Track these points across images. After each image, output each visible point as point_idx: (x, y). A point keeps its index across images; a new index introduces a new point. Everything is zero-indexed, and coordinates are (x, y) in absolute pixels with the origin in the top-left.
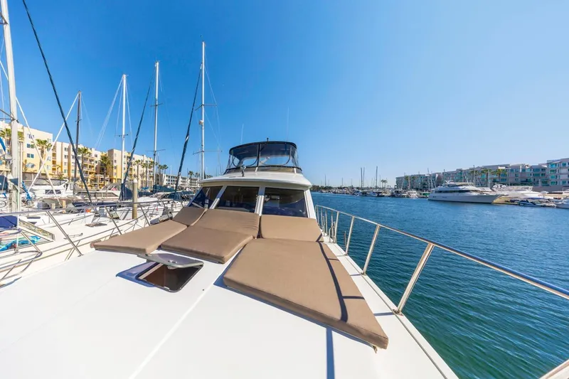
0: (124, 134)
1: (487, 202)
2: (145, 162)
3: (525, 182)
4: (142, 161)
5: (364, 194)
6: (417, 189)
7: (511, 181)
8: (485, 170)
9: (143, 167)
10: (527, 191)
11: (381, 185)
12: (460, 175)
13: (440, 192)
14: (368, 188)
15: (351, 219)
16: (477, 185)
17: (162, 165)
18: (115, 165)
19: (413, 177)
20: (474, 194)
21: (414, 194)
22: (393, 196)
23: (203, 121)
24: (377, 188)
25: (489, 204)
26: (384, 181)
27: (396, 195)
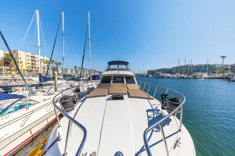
0: (39, 45)
1: (163, 77)
2: (45, 60)
3: (169, 72)
4: (44, 60)
5: (140, 76)
6: (151, 74)
7: (167, 72)
8: (163, 69)
9: (45, 63)
10: (169, 75)
11: (144, 73)
12: (160, 70)
13: (156, 75)
14: (141, 74)
15: (144, 83)
16: (162, 73)
17: (58, 62)
18: (20, 60)
19: (151, 71)
20: (162, 75)
21: (151, 76)
22: (146, 76)
23: (90, 47)
24: (143, 74)
25: (164, 78)
26: (144, 72)
27: (147, 76)
